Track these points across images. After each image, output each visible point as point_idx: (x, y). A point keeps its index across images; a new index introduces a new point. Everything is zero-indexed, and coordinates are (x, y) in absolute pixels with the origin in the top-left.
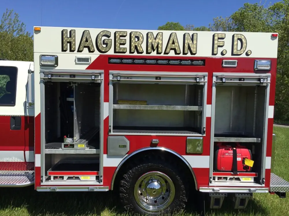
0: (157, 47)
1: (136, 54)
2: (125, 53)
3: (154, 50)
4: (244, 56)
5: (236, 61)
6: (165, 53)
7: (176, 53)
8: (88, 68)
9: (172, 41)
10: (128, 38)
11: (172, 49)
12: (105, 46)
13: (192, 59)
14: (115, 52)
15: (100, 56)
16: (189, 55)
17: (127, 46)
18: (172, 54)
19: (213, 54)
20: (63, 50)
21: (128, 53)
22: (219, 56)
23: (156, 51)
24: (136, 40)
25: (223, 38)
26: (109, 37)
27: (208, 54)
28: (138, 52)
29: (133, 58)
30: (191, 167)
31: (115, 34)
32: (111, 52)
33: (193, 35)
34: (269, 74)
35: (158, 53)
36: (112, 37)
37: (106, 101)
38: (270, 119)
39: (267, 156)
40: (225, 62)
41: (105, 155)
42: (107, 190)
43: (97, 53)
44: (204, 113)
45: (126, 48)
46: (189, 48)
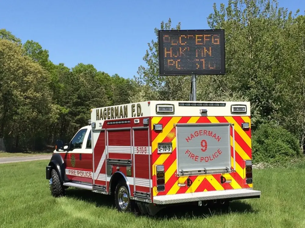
2: (110, 119)
5: (139, 119)
6: (120, 118)
7: (122, 117)
8: (102, 128)
9: (121, 111)
10: (110, 111)
11: (121, 115)
13: (127, 120)
14: (108, 119)
16: (126, 117)
23: (117, 117)
25: (134, 107)
27: (131, 117)
28: (113, 118)
30: (129, 184)
31: (107, 109)
33: (126, 107)
34: (148, 127)
36: (107, 111)
37: (107, 145)
38: (150, 155)
39: (151, 179)
40: (135, 121)
41: (107, 175)
42: (107, 194)
43: (104, 120)
44: (131, 151)
45: (110, 116)
46: (126, 114)
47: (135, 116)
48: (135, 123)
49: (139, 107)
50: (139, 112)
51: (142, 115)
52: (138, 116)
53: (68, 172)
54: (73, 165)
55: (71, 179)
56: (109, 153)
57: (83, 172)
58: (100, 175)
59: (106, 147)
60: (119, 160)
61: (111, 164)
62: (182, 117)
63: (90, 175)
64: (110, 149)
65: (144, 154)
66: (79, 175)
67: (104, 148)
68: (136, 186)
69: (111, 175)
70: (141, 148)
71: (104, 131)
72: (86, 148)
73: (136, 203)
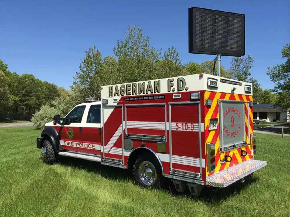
0: (143, 90)
1: (134, 95)
2: (130, 95)
3: (142, 92)
4: (184, 91)
5: (180, 94)
6: (146, 93)
7: (151, 93)
8: (117, 104)
9: (149, 86)
10: (131, 87)
11: (149, 91)
12: (123, 92)
13: (159, 95)
14: (127, 95)
15: (122, 98)
16: (157, 93)
17: (131, 91)
18: (149, 93)
19: (168, 91)
20: (110, 96)
21: (131, 95)
22: (171, 92)
23: (142, 93)
24: (134, 87)
25: (173, 81)
26: (124, 87)
27: (166, 92)
28: (136, 94)
29: (134, 97)
30: (160, 161)
31: (127, 85)
32: (125, 95)
33: (158, 82)
34: (199, 102)
36: (125, 88)
37: (124, 120)
38: (202, 132)
39: (203, 158)
40: (174, 96)
41: (124, 149)
42: (125, 168)
43: (120, 97)
44: (166, 127)
45: (131, 92)
46: (157, 89)
47: (173, 91)
48: (174, 98)
49: (181, 81)
50: (181, 87)
51: (186, 90)
52: (178, 91)
53: (62, 143)
54: (70, 137)
55: (65, 149)
56: (128, 129)
57: (84, 144)
58: (112, 148)
59: (124, 122)
60: (145, 136)
61: (131, 139)
62: (222, 93)
63: (93, 147)
64: (127, 124)
65: (189, 130)
66: (78, 146)
67: (121, 123)
68: (173, 164)
69: (131, 150)
70: (184, 124)
71: (121, 107)
72: (87, 123)
73: (172, 181)
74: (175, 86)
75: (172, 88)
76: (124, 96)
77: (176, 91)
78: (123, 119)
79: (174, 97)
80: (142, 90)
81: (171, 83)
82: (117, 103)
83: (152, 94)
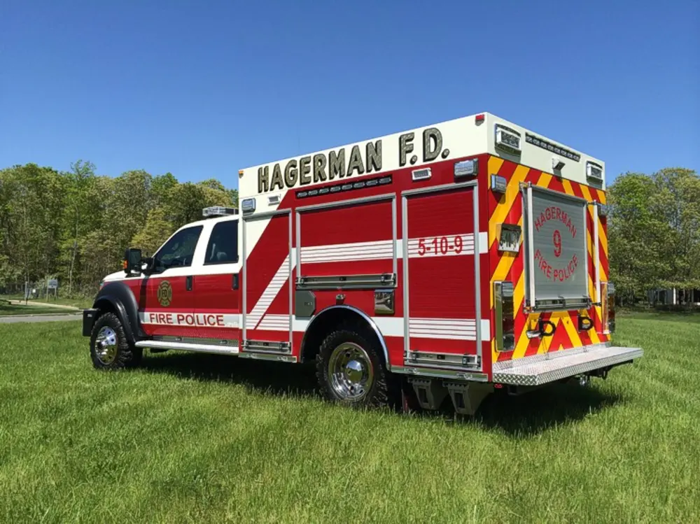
0: (340, 169)
1: (320, 182)
2: (309, 182)
3: (336, 173)
4: (439, 159)
5: (429, 169)
6: (349, 175)
7: (360, 172)
8: (278, 208)
9: (355, 157)
10: (311, 164)
11: (354, 168)
12: (292, 178)
13: (377, 177)
14: (301, 184)
15: (289, 191)
16: (373, 172)
17: (311, 174)
18: (355, 174)
19: (401, 165)
20: (260, 192)
21: (312, 183)
22: (408, 165)
23: (338, 175)
24: (319, 164)
25: (411, 140)
26: (295, 166)
27: (396, 167)
28: (322, 180)
29: (318, 188)
30: (381, 334)
31: (300, 161)
32: (297, 185)
33: (376, 144)
34: (476, 181)
35: (341, 176)
36: (298, 167)
37: (294, 246)
38: (482, 256)
39: (484, 317)
40: (415, 173)
41: (294, 317)
42: (295, 362)
43: (286, 189)
44: (394, 252)
45: (310, 177)
46: (373, 163)
47: (412, 162)
48: (414, 178)
49: (432, 136)
50: (432, 149)
51: (444, 156)
52: (425, 160)
53: (147, 318)
54: (164, 303)
55: (151, 332)
56: (302, 266)
57: (197, 316)
58: (265, 318)
59: (293, 251)
60: (344, 279)
61: (311, 290)
62: (531, 168)
63: (218, 321)
64: (300, 255)
65: (451, 253)
66: (184, 323)
67: (286, 252)
68: (412, 339)
69: (311, 316)
70: (439, 240)
71: (287, 214)
72: (204, 265)
73: (409, 382)
74: (418, 151)
75: (409, 156)
76: (294, 187)
77: (420, 162)
78: (290, 244)
79: (416, 177)
80: (337, 168)
81: (408, 143)
82: (277, 206)
83: (361, 175)
